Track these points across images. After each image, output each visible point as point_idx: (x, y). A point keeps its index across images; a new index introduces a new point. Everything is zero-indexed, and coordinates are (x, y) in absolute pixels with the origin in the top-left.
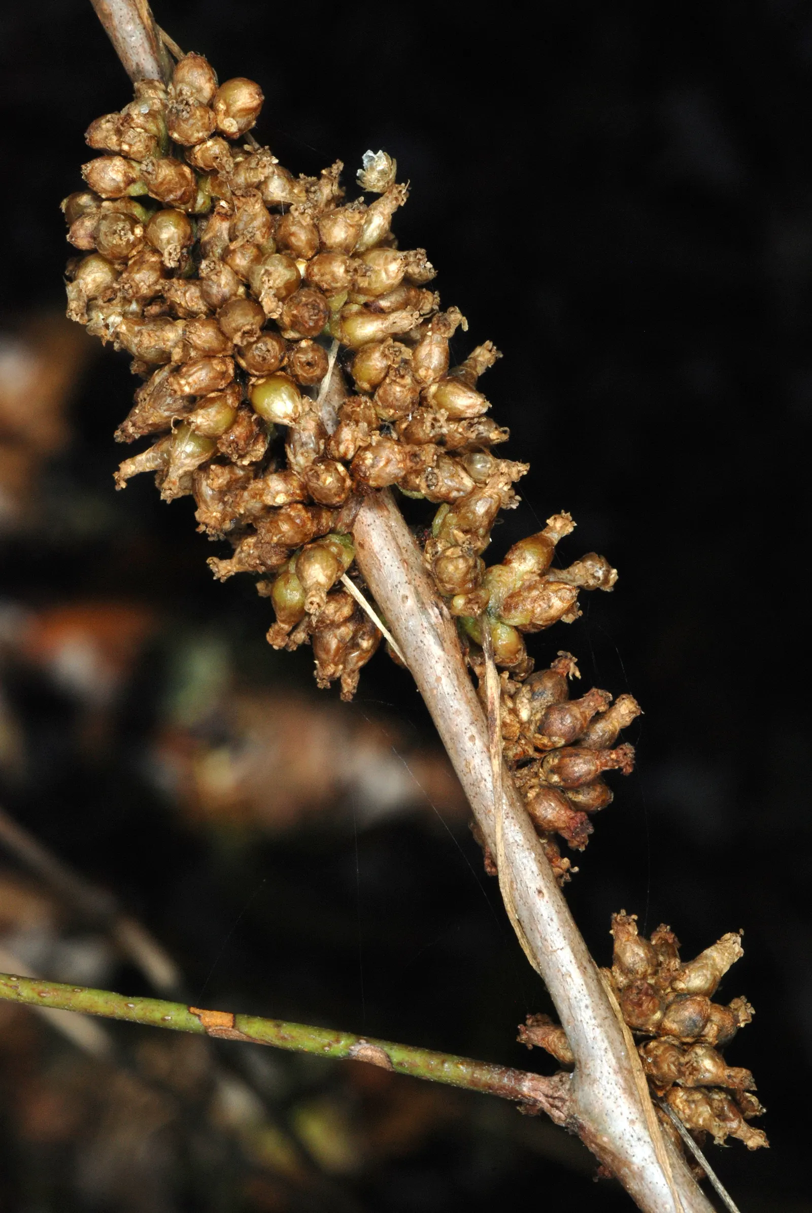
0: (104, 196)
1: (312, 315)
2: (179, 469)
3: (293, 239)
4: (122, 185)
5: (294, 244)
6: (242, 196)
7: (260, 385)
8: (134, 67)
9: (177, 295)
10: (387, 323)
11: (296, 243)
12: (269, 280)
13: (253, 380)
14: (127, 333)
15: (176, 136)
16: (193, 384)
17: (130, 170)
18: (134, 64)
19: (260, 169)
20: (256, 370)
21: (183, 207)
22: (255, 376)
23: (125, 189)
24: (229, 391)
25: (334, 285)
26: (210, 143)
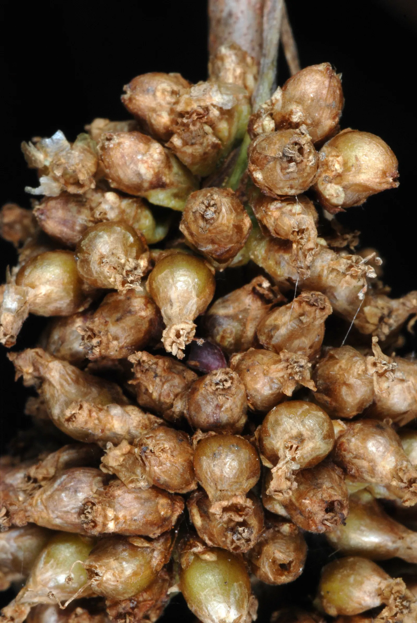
0: (113, 186)
1: (327, 520)
2: (36, 596)
3: (344, 390)
4: (146, 185)
5: (341, 395)
6: (308, 303)
7: (206, 561)
8: (224, 14)
9: (153, 382)
10: (399, 544)
11: (345, 397)
12: (297, 448)
13: (199, 548)
14: (58, 387)
15: (258, 176)
16: (122, 520)
17: (166, 171)
18: (226, 11)
19: (348, 277)
20: (210, 540)
21: (216, 264)
22: (204, 543)
23: (146, 190)
24: (159, 546)
25: (366, 476)
26: (298, 208)
